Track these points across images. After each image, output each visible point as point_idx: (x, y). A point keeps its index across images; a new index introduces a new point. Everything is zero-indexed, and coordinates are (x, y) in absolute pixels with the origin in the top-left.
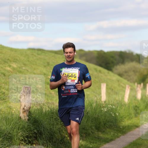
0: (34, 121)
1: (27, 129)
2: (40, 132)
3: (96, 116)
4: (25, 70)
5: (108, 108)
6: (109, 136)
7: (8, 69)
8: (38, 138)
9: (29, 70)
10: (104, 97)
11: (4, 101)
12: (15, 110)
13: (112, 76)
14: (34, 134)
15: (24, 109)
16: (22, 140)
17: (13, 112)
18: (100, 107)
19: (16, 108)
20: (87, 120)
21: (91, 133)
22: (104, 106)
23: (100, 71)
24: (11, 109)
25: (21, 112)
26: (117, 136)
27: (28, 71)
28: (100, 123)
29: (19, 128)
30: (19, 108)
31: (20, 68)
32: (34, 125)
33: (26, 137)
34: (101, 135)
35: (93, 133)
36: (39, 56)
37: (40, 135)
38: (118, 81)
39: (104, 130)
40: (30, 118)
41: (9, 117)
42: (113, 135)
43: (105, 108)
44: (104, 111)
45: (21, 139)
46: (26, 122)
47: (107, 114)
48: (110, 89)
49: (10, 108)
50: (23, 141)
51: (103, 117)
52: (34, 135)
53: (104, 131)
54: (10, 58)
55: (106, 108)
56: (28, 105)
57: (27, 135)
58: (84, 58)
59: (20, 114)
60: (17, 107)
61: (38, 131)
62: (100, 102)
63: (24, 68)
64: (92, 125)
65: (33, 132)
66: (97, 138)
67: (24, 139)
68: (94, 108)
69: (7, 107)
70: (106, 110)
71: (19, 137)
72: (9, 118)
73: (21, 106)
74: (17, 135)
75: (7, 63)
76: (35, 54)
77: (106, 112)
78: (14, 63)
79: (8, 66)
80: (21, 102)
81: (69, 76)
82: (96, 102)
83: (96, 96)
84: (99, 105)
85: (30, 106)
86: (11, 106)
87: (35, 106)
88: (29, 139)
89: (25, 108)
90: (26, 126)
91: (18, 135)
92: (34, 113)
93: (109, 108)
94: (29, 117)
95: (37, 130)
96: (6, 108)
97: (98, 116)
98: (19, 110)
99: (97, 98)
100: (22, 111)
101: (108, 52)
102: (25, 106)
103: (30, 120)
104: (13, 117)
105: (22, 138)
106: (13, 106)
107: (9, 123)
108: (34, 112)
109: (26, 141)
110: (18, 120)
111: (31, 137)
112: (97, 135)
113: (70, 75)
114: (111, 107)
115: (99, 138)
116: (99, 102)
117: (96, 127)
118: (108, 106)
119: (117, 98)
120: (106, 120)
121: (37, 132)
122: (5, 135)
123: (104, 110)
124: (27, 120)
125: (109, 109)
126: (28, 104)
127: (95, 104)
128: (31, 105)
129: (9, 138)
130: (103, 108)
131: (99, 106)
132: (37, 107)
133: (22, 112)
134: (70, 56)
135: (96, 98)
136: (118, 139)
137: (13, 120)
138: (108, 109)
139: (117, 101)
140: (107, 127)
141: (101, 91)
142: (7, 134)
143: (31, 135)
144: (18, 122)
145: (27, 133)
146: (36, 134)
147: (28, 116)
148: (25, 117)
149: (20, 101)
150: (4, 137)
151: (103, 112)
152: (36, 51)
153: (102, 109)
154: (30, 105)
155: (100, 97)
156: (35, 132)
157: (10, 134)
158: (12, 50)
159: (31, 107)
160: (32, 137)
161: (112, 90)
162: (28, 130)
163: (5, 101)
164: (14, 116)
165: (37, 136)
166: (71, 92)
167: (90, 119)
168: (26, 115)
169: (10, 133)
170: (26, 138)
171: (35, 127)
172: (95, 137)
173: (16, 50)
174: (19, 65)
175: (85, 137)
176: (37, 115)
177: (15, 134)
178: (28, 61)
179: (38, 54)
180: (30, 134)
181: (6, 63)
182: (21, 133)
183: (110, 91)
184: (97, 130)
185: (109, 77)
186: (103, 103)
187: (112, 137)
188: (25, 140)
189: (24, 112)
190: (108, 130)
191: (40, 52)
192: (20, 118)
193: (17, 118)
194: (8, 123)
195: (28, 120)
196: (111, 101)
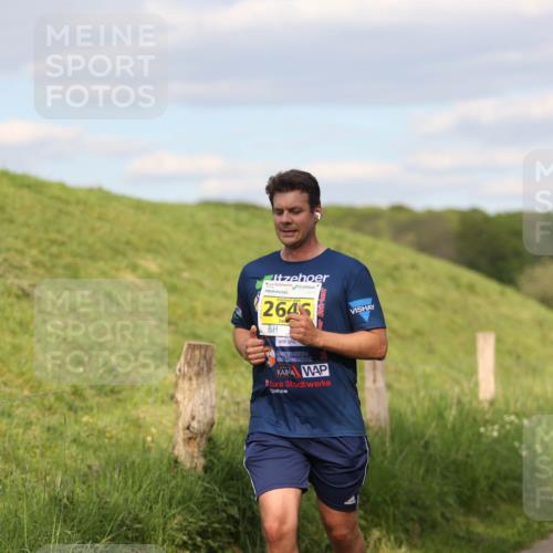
0: (228, 473)
1: (200, 505)
2: (249, 514)
3: (460, 457)
4: (189, 281)
5: (502, 426)
6: (510, 532)
7: (129, 277)
8: (242, 536)
9: (207, 283)
10: (487, 386)
11: (115, 397)
12: (153, 430)
13: (517, 306)
14: (228, 522)
15: (188, 428)
16: (184, 545)
17: (149, 439)
18: (475, 420)
19: (161, 423)
20: (427, 471)
21: (439, 518)
22: (488, 417)
23: (471, 288)
24: (140, 427)
25: (180, 440)
26: (538, 531)
27: (201, 285)
28: (474, 482)
29: (171, 498)
30: (169, 424)
31: (171, 274)
32: (227, 489)
33: (199, 534)
34: (479, 528)
35: (447, 520)
36: (244, 231)
37: (249, 528)
38: (540, 324)
39: (489, 508)
40: (213, 463)
41: (134, 457)
42: (522, 530)
43: (493, 424)
44: (487, 437)
45: (181, 543)
46: (199, 478)
47: (498, 447)
48: (510, 353)
49: (137, 424)
50: (188, 549)
51: (486, 462)
52: (228, 526)
53: (489, 514)
54: (134, 239)
55: (496, 427)
56: (203, 415)
57: (201, 527)
58: (411, 237)
59: (174, 448)
60: (164, 421)
61: (245, 509)
62: (475, 403)
63: (186, 275)
64: (446, 489)
65: (224, 515)
66: (463, 538)
67: (190, 542)
68: (449, 426)
69: (126, 420)
70: (495, 434)
71: (174, 533)
72: (133, 463)
73: (178, 418)
74: (165, 524)
75: (124, 255)
76: (225, 222)
77: (496, 441)
78: (149, 256)
79: (127, 267)
80: (177, 402)
81: (283, 310)
82: (459, 402)
83: (457, 382)
84: (468, 414)
85: (213, 419)
86: (142, 415)
87: (232, 419)
88: (210, 542)
89: (195, 424)
90: (198, 490)
91: (169, 527)
92: (227, 446)
93: (508, 427)
94: (210, 461)
95: (239, 509)
96: (122, 425)
97: (468, 456)
98: (170, 431)
99: (462, 390)
100: (180, 436)
101: (499, 217)
102: (193, 418)
103: (212, 470)
104: (148, 460)
105: (185, 538)
106: (148, 419)
107: (134, 482)
108: (227, 439)
109: (200, 547)
110: (168, 470)
111: (215, 533)
112: (464, 527)
113: (287, 307)
114: (516, 421)
115: (470, 541)
116: (470, 402)
117: (459, 496)
118: (502, 419)
119: (538, 390)
120: (499, 473)
121: (237, 516)
122: (120, 526)
123: (488, 434)
124: (200, 469)
125: (509, 432)
126: (205, 408)
127: (454, 412)
128: (217, 416)
129: (136, 538)
130: (485, 426)
131: (471, 419)
132: (237, 420)
133: (184, 440)
134: (293, 226)
135: (457, 389)
136: (544, 542)
137: (148, 470)
138: (503, 432)
139: (536, 399)
140: (500, 497)
141: (476, 362)
142: (128, 522)
143: (216, 525)
144: (168, 477)
145: (202, 520)
146: (236, 522)
147: (205, 456)
148: (193, 457)
149: (172, 397)
150: (119, 535)
151: (484, 440)
152: (232, 213)
153: (482, 430)
154: (213, 412)
155: (472, 385)
156: (230, 517)
157: (140, 523)
158: (140, 206)
159: (216, 421)
160: (220, 535)
161: (518, 357)
162: (206, 507)
163: (119, 400)
164: (154, 455)
165: (240, 529)
166: (304, 376)
167: (438, 470)
168: (196, 450)
169: (137, 519)
170: (199, 539)
171: (231, 496)
172: (456, 536)
173: (155, 209)
174: (168, 265)
175: (421, 536)
176: (238, 453)
177: (158, 521)
178: (203, 248)
179: (239, 223)
180: (213, 523)
181: (120, 258)
182: (179, 518)
183: (509, 362)
184: (462, 510)
185: (505, 310)
186: (486, 405)
187: (519, 534)
188: (194, 545)
189: (190, 439)
190: (504, 507)
191: (244, 216)
192: (176, 461)
193: (165, 461)
194: (130, 482)
195: (206, 469)
196: (517, 401)
